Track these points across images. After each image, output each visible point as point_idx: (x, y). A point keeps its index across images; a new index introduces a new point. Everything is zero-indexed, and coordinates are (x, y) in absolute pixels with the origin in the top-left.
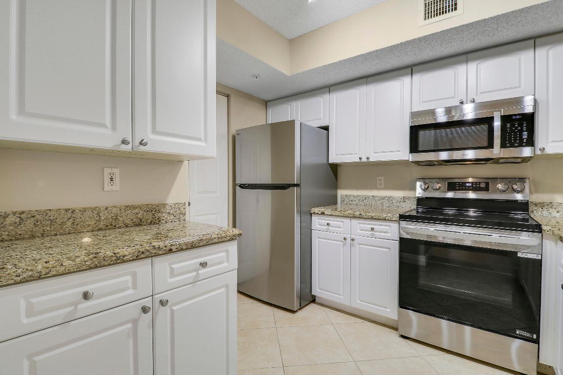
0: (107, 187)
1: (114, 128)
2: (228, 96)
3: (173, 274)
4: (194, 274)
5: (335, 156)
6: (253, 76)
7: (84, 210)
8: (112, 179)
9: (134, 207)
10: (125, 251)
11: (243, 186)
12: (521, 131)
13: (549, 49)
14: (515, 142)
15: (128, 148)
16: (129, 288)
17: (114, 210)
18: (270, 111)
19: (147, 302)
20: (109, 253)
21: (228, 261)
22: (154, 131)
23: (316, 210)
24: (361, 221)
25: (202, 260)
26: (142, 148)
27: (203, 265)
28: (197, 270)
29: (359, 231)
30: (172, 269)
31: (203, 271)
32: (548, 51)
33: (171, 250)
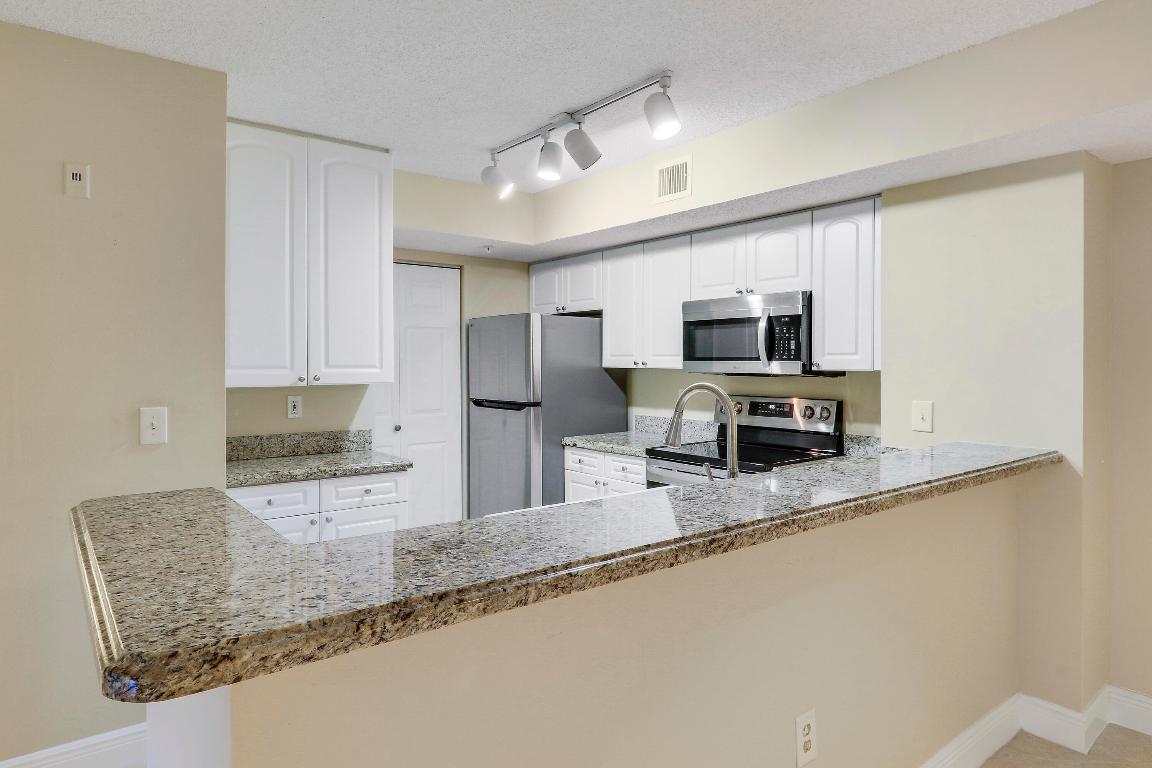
0: (290, 416)
1: (292, 368)
2: (461, 268)
3: (338, 497)
4: (359, 499)
5: (609, 357)
6: (485, 247)
7: (270, 438)
8: (294, 407)
9: (316, 435)
10: (298, 472)
11: (478, 403)
12: (789, 339)
13: (826, 226)
14: (783, 354)
15: (304, 384)
16: (299, 503)
17: (297, 438)
18: (534, 279)
19: (315, 517)
20: (286, 473)
21: (396, 491)
22: (327, 365)
23: (567, 440)
24: (615, 457)
25: (368, 487)
26: (316, 383)
27: (368, 491)
28: (362, 496)
29: (612, 472)
30: (337, 493)
31: (368, 498)
32: (824, 229)
33: (335, 474)
